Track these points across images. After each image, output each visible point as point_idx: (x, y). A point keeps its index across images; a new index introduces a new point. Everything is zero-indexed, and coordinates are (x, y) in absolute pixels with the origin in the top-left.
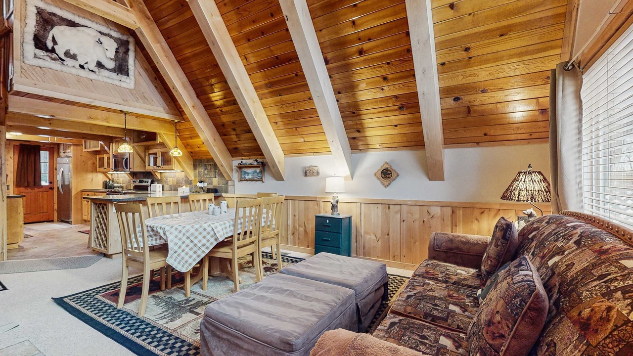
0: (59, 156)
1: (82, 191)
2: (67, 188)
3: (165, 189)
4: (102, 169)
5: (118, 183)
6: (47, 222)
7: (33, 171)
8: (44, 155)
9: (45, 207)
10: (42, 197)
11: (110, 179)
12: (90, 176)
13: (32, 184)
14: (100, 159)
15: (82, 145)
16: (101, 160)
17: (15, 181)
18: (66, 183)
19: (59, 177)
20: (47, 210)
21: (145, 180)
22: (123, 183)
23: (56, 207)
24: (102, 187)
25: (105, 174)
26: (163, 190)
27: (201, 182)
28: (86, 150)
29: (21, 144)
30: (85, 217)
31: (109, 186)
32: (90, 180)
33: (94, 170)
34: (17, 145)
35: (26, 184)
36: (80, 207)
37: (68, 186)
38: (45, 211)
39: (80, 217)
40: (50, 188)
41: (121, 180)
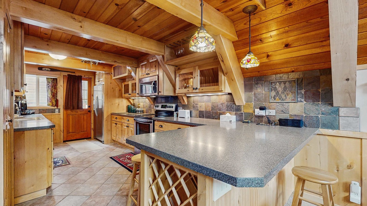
0: (95, 85)
1: (112, 114)
2: (100, 112)
3: (193, 115)
4: (127, 95)
5: (139, 107)
6: (86, 139)
7: (77, 97)
8: (85, 84)
9: (85, 126)
10: (83, 118)
11: (131, 104)
12: (117, 101)
13: (76, 107)
14: (125, 86)
15: (112, 73)
16: (127, 87)
17: (64, 105)
18: (100, 107)
19: (94, 102)
20: (87, 129)
21: (168, 105)
22: (143, 108)
23: (92, 127)
24: (126, 111)
25: (128, 99)
26: (191, 117)
27: (262, 109)
28: (115, 78)
29: (68, 75)
30: (114, 137)
31: (131, 110)
32: (117, 105)
33: (121, 96)
34: (65, 76)
35: (72, 108)
36: (109, 128)
37: (102, 109)
38: (85, 130)
39: (110, 138)
40: (88, 111)
41: (141, 105)
